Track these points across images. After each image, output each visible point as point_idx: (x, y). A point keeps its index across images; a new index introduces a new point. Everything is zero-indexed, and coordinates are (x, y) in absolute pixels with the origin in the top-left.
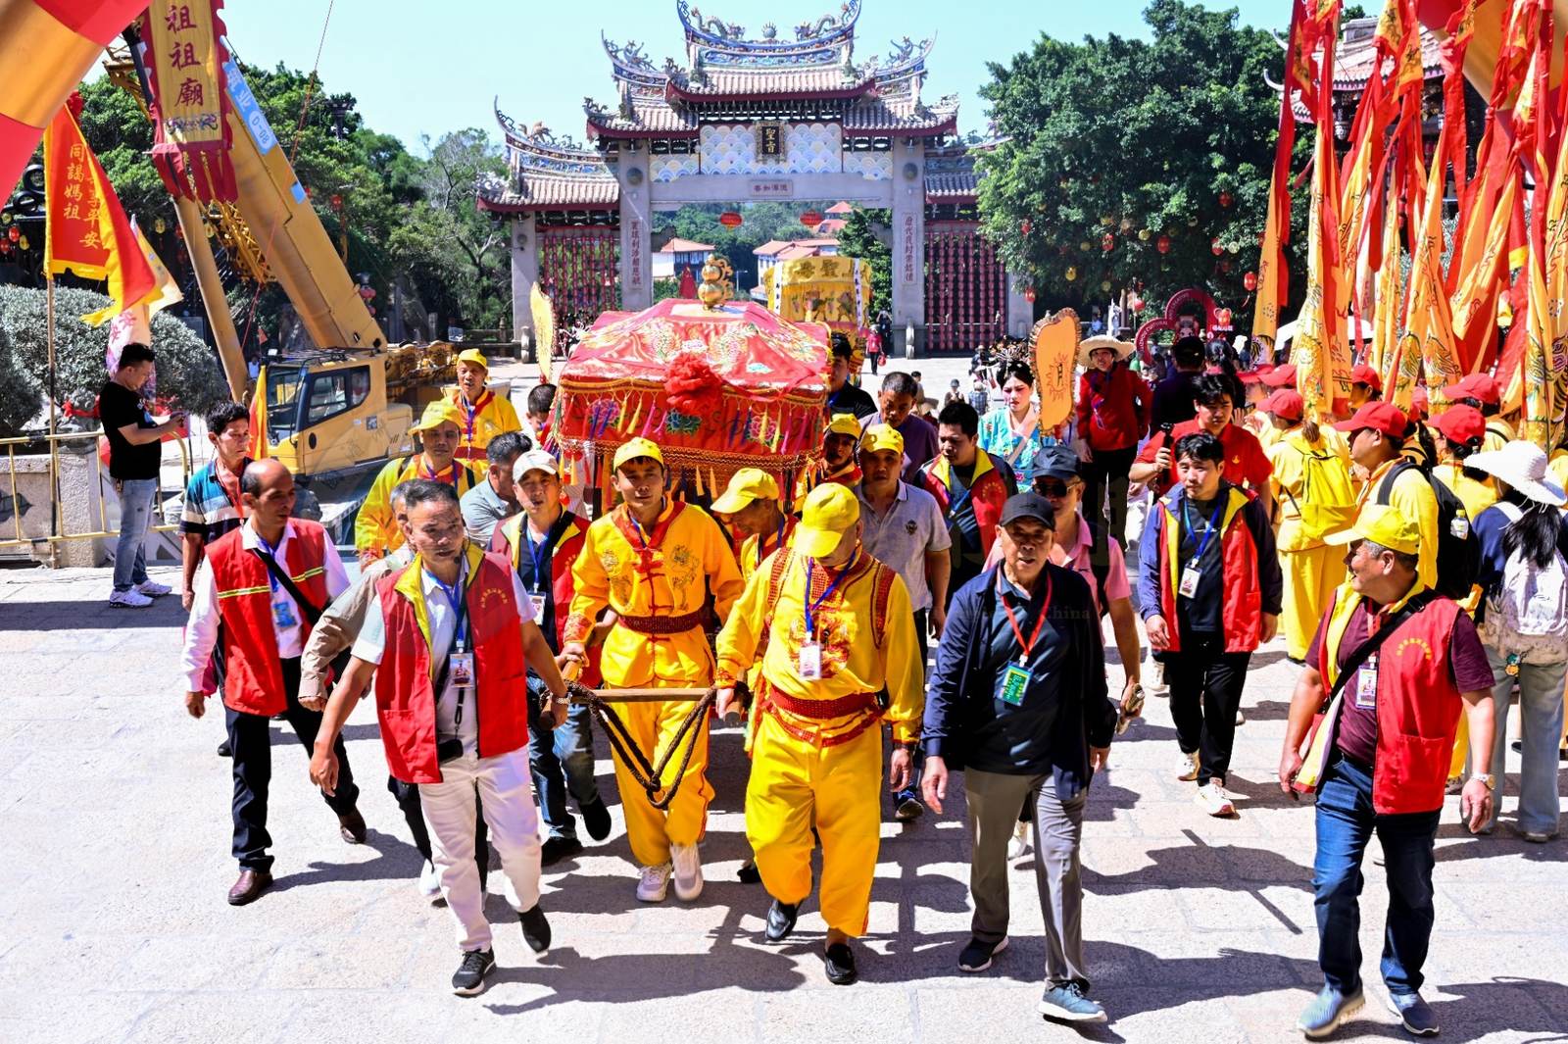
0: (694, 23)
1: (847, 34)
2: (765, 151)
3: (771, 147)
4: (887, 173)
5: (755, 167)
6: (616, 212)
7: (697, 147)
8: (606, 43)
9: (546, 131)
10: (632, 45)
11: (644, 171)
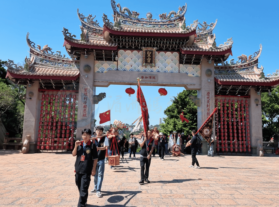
0: (118, 10)
1: (181, 18)
2: (146, 62)
3: (149, 60)
4: (198, 74)
5: (141, 69)
6: (78, 83)
7: (116, 58)
8: (79, 14)
9: (49, 49)
10: (91, 16)
11: (92, 66)
